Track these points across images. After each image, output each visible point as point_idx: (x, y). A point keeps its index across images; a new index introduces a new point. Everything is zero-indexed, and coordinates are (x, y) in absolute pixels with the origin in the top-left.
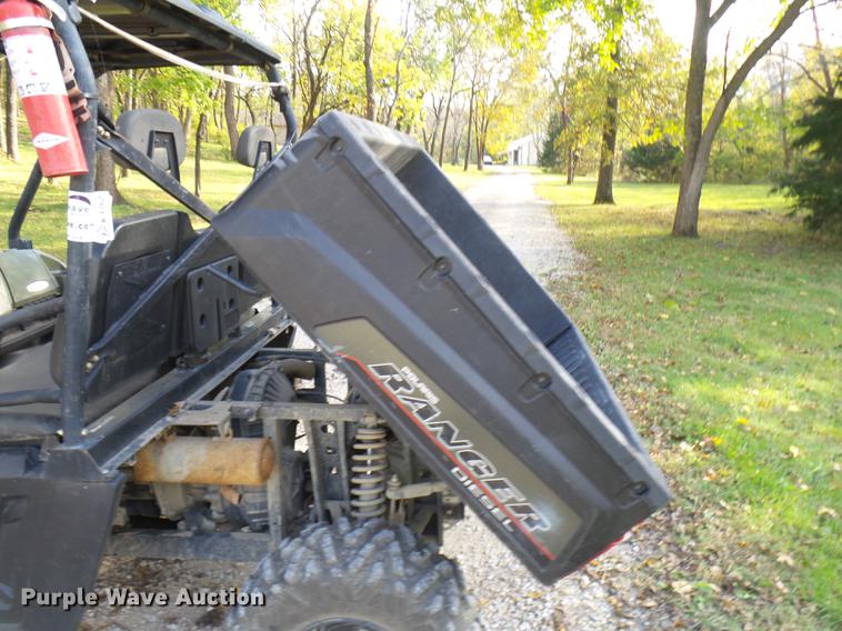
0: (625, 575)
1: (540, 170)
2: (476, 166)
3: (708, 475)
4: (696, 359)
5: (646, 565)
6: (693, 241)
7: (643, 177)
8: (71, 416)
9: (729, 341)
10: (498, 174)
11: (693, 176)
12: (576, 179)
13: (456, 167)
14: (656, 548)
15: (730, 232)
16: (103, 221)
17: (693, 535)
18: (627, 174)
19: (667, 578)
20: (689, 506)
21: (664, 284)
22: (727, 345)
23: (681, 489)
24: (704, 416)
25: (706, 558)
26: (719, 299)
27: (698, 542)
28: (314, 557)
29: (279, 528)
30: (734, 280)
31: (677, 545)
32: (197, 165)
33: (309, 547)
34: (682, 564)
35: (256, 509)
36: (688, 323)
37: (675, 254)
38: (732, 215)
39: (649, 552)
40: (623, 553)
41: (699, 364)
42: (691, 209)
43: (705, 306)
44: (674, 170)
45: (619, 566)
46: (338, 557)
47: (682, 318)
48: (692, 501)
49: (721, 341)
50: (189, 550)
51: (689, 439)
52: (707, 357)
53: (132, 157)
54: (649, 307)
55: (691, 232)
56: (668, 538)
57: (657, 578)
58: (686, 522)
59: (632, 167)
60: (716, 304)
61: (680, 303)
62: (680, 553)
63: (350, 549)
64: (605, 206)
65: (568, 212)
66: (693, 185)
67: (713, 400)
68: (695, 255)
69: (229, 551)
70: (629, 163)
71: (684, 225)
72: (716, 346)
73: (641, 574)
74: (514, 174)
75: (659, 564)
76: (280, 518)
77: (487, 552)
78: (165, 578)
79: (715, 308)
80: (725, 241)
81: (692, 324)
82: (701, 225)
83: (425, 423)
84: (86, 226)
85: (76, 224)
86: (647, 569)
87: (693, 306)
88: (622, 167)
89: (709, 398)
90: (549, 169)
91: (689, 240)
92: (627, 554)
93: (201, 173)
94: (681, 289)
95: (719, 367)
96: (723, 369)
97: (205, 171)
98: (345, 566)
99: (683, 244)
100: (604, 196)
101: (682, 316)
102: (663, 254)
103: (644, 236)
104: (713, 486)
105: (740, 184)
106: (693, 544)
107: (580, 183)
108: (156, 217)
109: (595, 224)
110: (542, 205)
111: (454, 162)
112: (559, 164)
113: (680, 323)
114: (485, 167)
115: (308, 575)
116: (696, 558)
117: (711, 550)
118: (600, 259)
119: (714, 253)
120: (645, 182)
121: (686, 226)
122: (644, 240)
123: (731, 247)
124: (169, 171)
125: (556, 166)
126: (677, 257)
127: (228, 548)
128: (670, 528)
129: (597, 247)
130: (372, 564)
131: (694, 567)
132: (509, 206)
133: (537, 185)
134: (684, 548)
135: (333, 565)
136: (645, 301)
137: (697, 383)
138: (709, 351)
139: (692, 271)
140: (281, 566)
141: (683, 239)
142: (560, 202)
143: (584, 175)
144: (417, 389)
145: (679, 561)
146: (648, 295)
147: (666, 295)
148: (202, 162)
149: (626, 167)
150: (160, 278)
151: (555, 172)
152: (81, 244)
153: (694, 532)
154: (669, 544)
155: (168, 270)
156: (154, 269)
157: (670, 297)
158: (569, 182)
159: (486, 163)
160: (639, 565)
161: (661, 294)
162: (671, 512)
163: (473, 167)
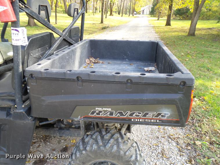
0: (181, 139)
1: (150, 16)
2: (132, 15)
3: (203, 108)
4: (197, 73)
5: (188, 136)
6: (194, 37)
7: (179, 18)
8: (19, 102)
9: (206, 67)
10: (138, 17)
11: (195, 18)
12: (160, 18)
13: (126, 15)
14: (190, 130)
15: (204, 34)
16: (24, 38)
17: (200, 127)
18: (174, 17)
19: (194, 140)
20: (198, 118)
21: (186, 50)
22: (206, 68)
23: (196, 112)
24: (201, 90)
25: (205, 134)
26: (202, 55)
27: (202, 129)
28: (95, 143)
29: (83, 128)
30: (206, 49)
31: (196, 130)
32: (56, 15)
33: (93, 139)
34: (197, 136)
35: (77, 122)
36: (194, 62)
37: (189, 41)
38: (204, 30)
39: (188, 132)
40: (180, 132)
41: (198, 74)
42: (194, 28)
43: (198, 57)
44: (187, 16)
45: (179, 136)
46: (102, 143)
47: (192, 60)
48: (199, 116)
49: (204, 67)
50: (58, 134)
51: (197, 97)
52: (200, 72)
53: (33, 15)
54: (182, 57)
55: (193, 35)
56: (193, 128)
57: (191, 140)
58: (198, 123)
59: (176, 15)
60: (202, 56)
61: (192, 56)
62: (197, 132)
63: (106, 140)
64: (169, 27)
65: (158, 29)
66: (195, 21)
67: (203, 85)
68: (194, 42)
69: (69, 134)
70: (175, 14)
71: (191, 32)
72: (202, 68)
73: (186, 139)
74: (143, 17)
75: (191, 136)
76: (84, 126)
77: (141, 131)
78: (52, 137)
79: (202, 57)
80: (202, 37)
81: (195, 62)
82: (196, 32)
83: (114, 116)
84: (18, 40)
85: (15, 39)
86: (188, 137)
87: (195, 56)
88: (173, 15)
89: (202, 84)
90: (152, 16)
91: (193, 37)
92: (181, 132)
93: (57, 17)
94: (191, 52)
95: (204, 75)
96: (205, 76)
97: (58, 16)
98: (105, 146)
99: (191, 38)
100: (168, 24)
101: (192, 59)
102: (185, 41)
103: (180, 36)
104: (205, 112)
105: (206, 20)
106: (200, 129)
107: (161, 20)
108: (42, 35)
109: (166, 32)
110: (151, 26)
111: (126, 14)
112: (155, 14)
113: (192, 61)
114: (135, 15)
115: (93, 149)
116: (202, 134)
117: (206, 132)
118: (168, 42)
119: (200, 41)
120: (179, 19)
121: (192, 33)
122: (180, 37)
123: (204, 39)
124: (46, 19)
125: (154, 15)
126: (190, 42)
127: (69, 133)
128: (193, 124)
129: (167, 39)
130: (113, 146)
131: (201, 137)
132: (142, 27)
133: (149, 20)
134: (198, 131)
135: (101, 146)
136: (181, 55)
137: (198, 80)
138: (200, 70)
139: (194, 46)
140: (85, 145)
141: (191, 36)
142: (156, 26)
143: (162, 18)
144: (104, 111)
145: (197, 135)
146: (182, 53)
147: (187, 53)
148: (57, 14)
149: (174, 15)
150: (45, 54)
151: (154, 16)
152: (17, 46)
153: (201, 126)
154: (193, 129)
155: (47, 52)
156: (43, 52)
157: (188, 54)
158: (158, 20)
159: (135, 14)
160: (185, 136)
161: (186, 53)
162: (193, 119)
163: (131, 15)
